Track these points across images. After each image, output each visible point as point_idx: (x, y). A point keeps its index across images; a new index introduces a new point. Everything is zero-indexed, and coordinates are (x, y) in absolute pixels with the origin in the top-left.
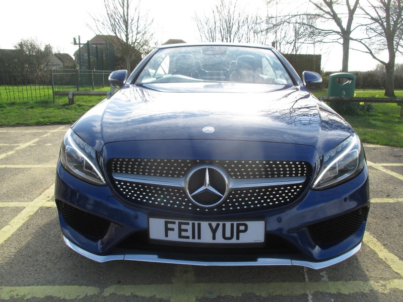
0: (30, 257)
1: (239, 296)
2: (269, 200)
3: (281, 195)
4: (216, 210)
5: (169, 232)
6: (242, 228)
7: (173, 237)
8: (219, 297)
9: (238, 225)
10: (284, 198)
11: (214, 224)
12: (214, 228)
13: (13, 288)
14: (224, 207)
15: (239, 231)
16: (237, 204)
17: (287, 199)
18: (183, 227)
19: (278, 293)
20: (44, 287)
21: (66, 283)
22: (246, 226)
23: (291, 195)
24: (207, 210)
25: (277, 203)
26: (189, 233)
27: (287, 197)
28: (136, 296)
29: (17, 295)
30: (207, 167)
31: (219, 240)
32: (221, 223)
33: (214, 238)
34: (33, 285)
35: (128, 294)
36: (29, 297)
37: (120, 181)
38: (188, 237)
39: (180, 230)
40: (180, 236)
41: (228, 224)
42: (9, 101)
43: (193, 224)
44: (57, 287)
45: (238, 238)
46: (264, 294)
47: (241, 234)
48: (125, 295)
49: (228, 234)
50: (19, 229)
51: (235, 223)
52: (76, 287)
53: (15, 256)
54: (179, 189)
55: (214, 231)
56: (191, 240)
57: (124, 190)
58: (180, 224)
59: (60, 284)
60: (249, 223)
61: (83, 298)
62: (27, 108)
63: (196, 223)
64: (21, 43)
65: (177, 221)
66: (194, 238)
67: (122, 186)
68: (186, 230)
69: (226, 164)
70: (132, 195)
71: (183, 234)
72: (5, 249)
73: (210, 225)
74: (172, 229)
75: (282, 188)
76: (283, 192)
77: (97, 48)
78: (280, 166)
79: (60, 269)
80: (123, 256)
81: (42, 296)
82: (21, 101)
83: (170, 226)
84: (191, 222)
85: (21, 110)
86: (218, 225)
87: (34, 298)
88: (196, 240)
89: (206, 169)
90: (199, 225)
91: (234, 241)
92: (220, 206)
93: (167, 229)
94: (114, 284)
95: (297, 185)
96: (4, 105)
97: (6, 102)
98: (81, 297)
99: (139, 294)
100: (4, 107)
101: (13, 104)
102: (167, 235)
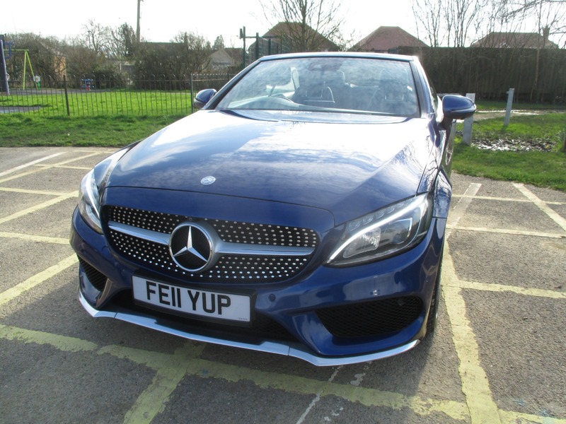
0: (56, 302)
1: (234, 381)
2: (263, 272)
3: (279, 268)
4: (201, 276)
5: (151, 294)
6: (224, 301)
7: (155, 300)
8: (212, 378)
9: (220, 297)
10: (282, 272)
11: (194, 292)
12: (194, 296)
13: (21, 330)
14: (211, 274)
15: (221, 305)
16: (226, 272)
17: (286, 273)
18: (164, 291)
19: (281, 388)
20: (49, 334)
21: (71, 335)
22: (229, 300)
23: (291, 270)
24: (192, 275)
25: (273, 277)
26: (169, 299)
27: (286, 271)
28: (127, 360)
29: (21, 337)
30: (191, 225)
31: (200, 311)
32: (201, 292)
33: (194, 308)
34: (41, 330)
35: (121, 356)
36: (30, 341)
37: (114, 231)
38: (168, 303)
39: (161, 294)
40: (161, 301)
41: (208, 295)
42: (141, 115)
43: (173, 289)
44: (60, 337)
45: (220, 312)
46: (264, 385)
47: (223, 309)
48: (117, 357)
49: (209, 307)
50: (64, 271)
51: (216, 295)
52: (78, 339)
53: (43, 298)
54: (162, 246)
55: (194, 300)
56: (171, 307)
57: (117, 240)
58: (161, 287)
59: (65, 335)
60: (232, 297)
61: (77, 352)
62: (158, 124)
63: (176, 288)
64: (186, 33)
65: (157, 283)
66: (174, 305)
67: (115, 236)
68: (166, 295)
69: (216, 223)
70: (124, 248)
71: (164, 298)
72: (39, 289)
73: (189, 292)
74: (154, 292)
75: (282, 260)
76: (282, 264)
77: (269, 42)
78: (281, 232)
79: (75, 319)
80: (114, 313)
81: (41, 342)
82: (155, 114)
83: (151, 287)
84: (170, 286)
85: (150, 126)
86: (198, 294)
87: (33, 343)
88: (176, 308)
89: (188, 227)
90: (178, 290)
91: (215, 315)
92: (206, 272)
93: (149, 291)
94: (115, 344)
95: (301, 258)
96: (134, 119)
97: (136, 115)
98: (75, 351)
99: (131, 358)
100: (133, 122)
101: (144, 118)
102: (149, 298)
